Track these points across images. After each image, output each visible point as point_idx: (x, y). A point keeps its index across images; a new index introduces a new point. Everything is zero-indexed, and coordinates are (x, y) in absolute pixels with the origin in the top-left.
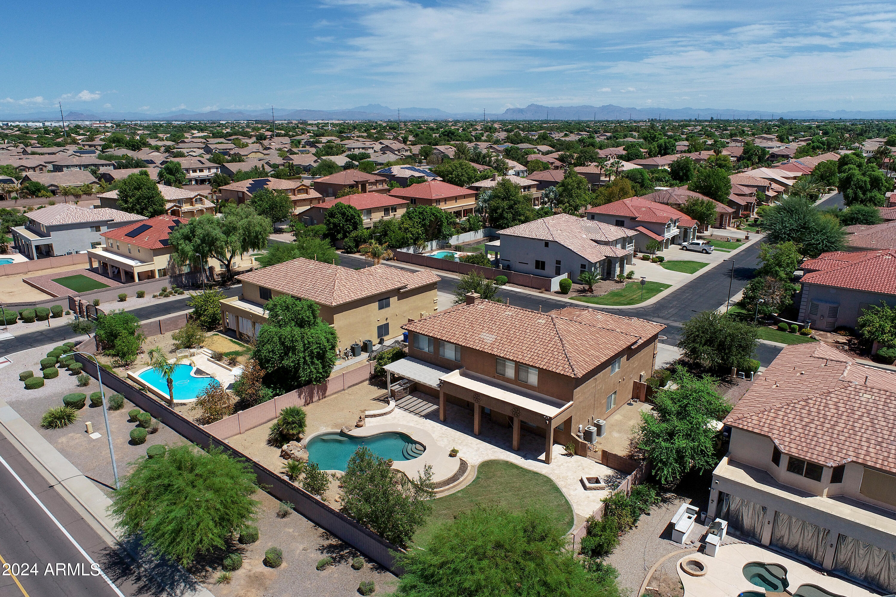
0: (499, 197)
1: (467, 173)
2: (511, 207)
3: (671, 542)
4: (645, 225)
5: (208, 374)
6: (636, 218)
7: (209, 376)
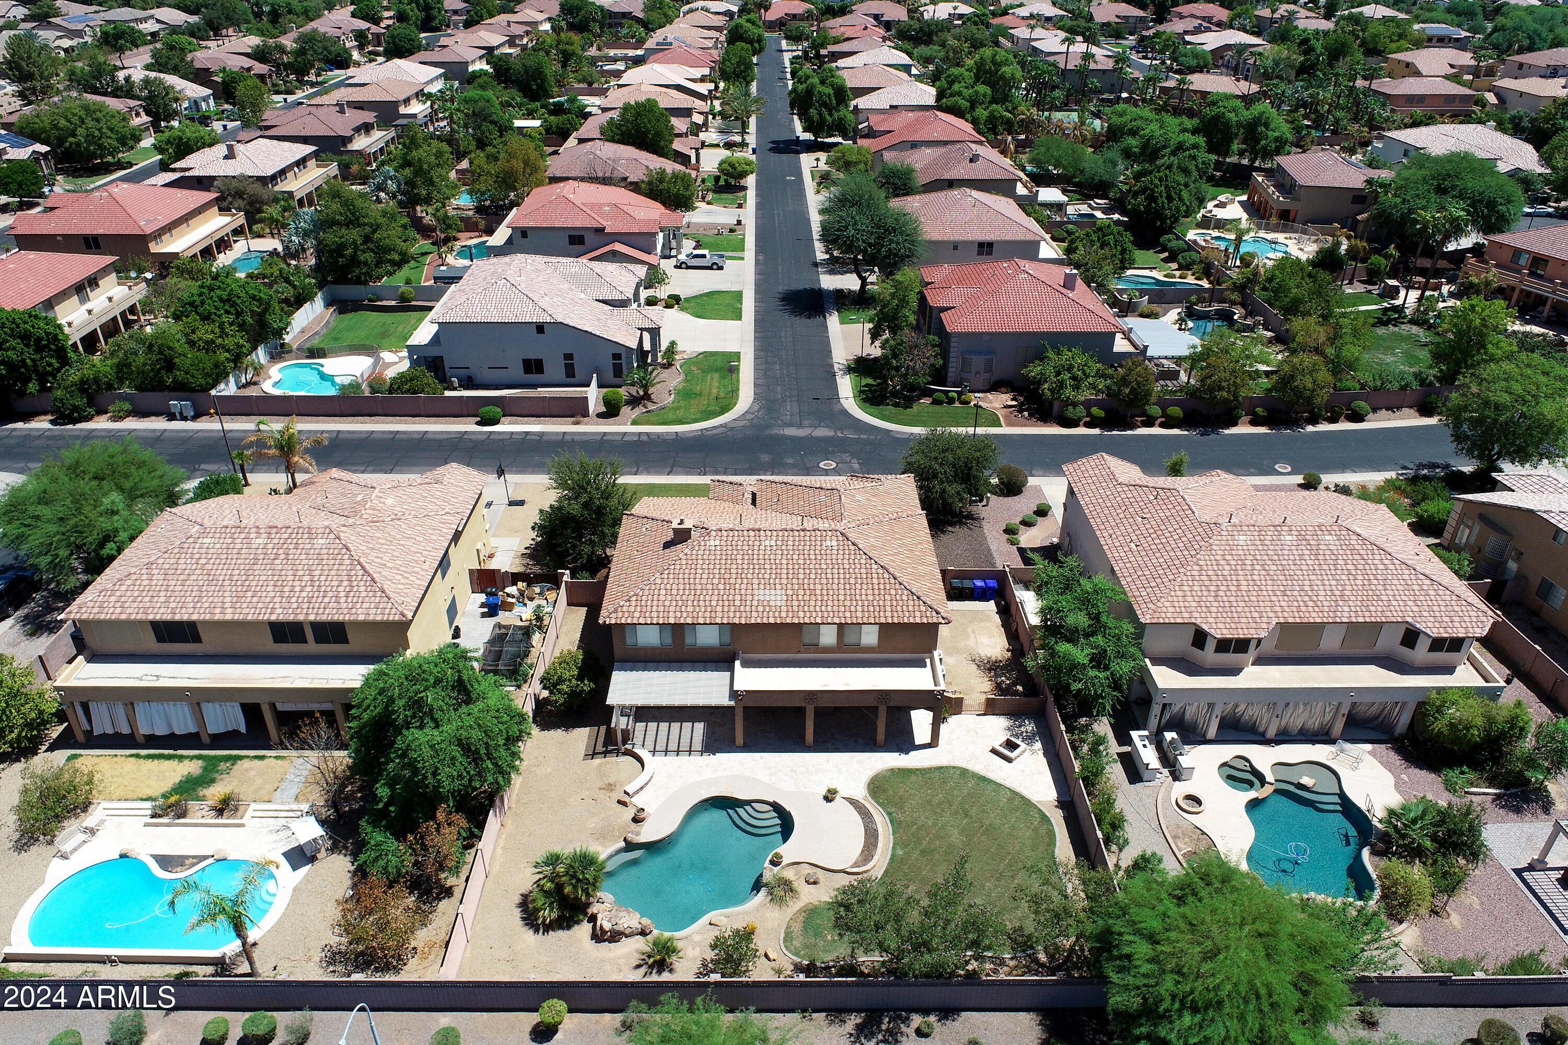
0: (338, 223)
1: (111, 130)
2: (367, 239)
3: (1147, 784)
4: (624, 239)
5: (206, 858)
6: (604, 229)
7: (211, 860)
